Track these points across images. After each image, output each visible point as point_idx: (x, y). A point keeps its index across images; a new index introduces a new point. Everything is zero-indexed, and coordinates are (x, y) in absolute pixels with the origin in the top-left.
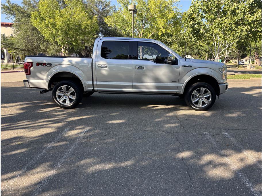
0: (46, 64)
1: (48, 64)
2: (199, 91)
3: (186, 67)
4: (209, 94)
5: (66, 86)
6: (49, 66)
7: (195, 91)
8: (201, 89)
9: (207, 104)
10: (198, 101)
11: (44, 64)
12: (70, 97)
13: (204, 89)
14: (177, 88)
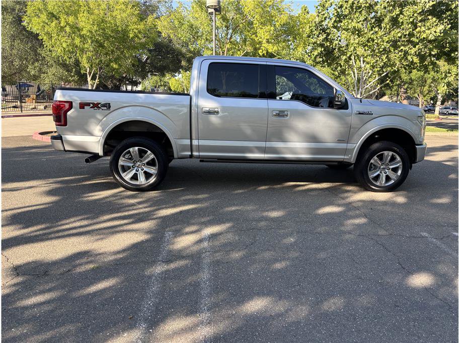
0: (100, 106)
1: (104, 105)
2: (381, 158)
3: (362, 114)
4: (398, 163)
5: (138, 149)
6: (106, 108)
7: (375, 157)
8: (386, 154)
9: (394, 179)
10: (379, 175)
11: (96, 106)
12: (145, 169)
13: (391, 153)
14: (345, 151)
